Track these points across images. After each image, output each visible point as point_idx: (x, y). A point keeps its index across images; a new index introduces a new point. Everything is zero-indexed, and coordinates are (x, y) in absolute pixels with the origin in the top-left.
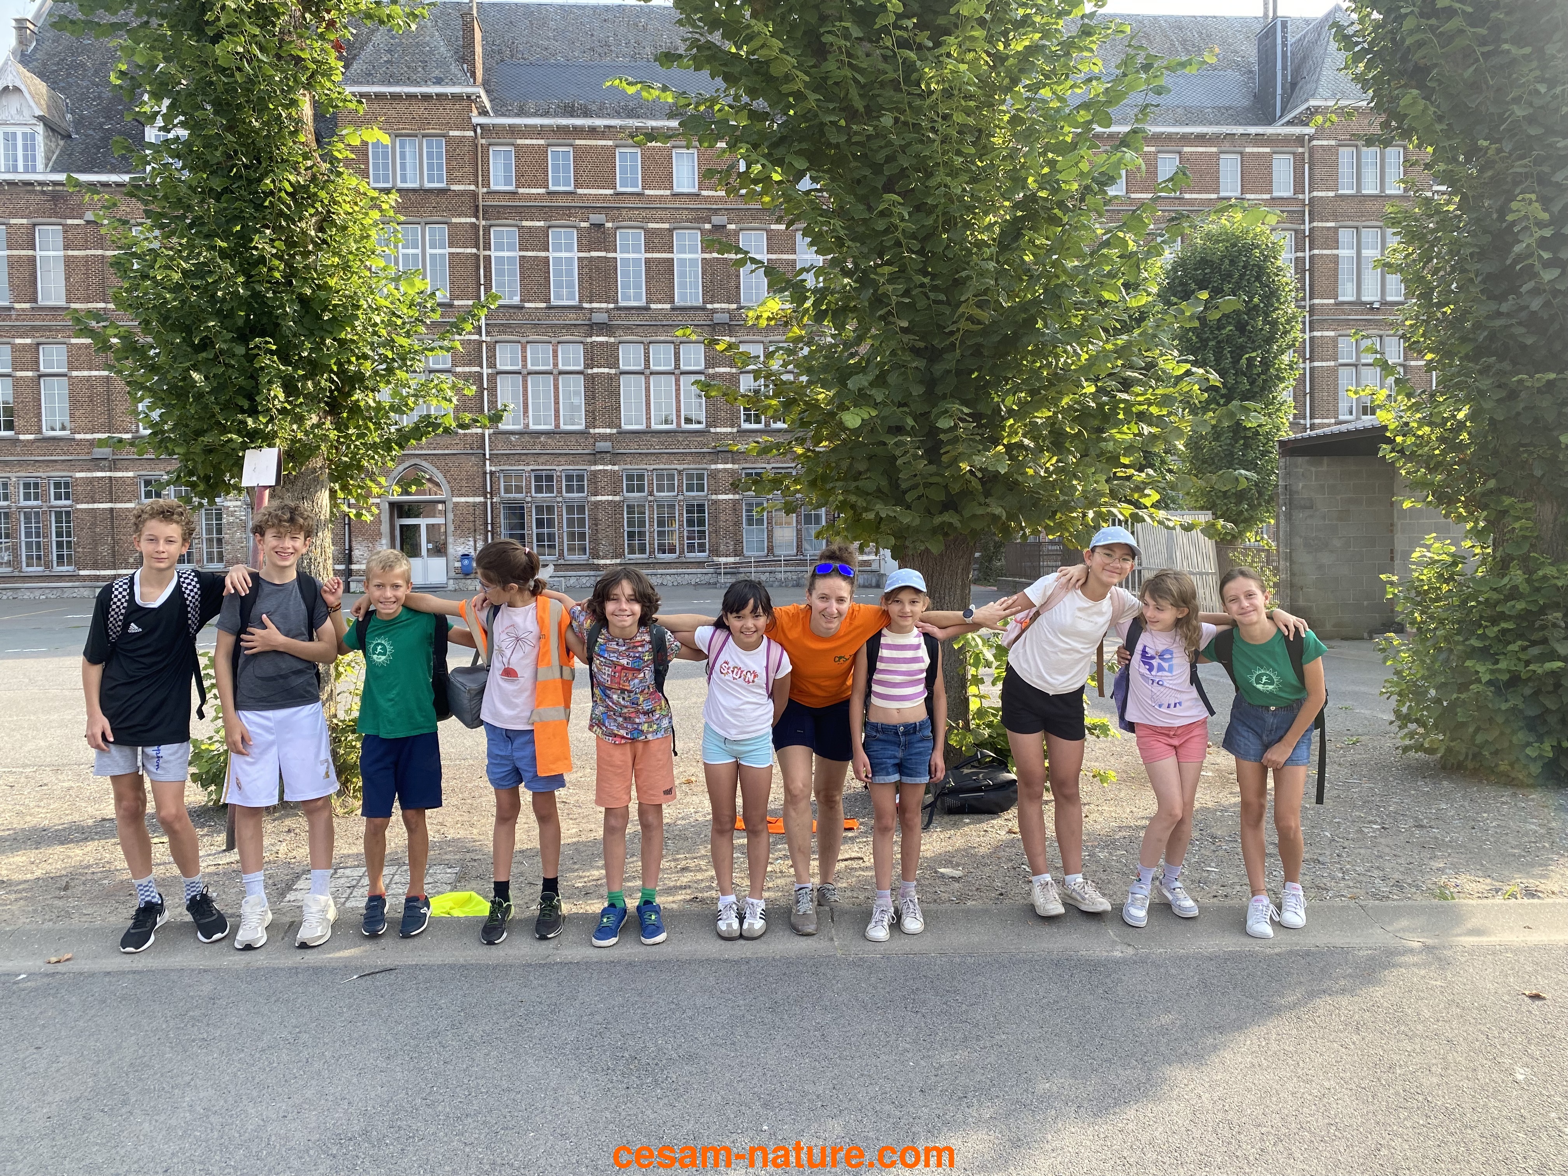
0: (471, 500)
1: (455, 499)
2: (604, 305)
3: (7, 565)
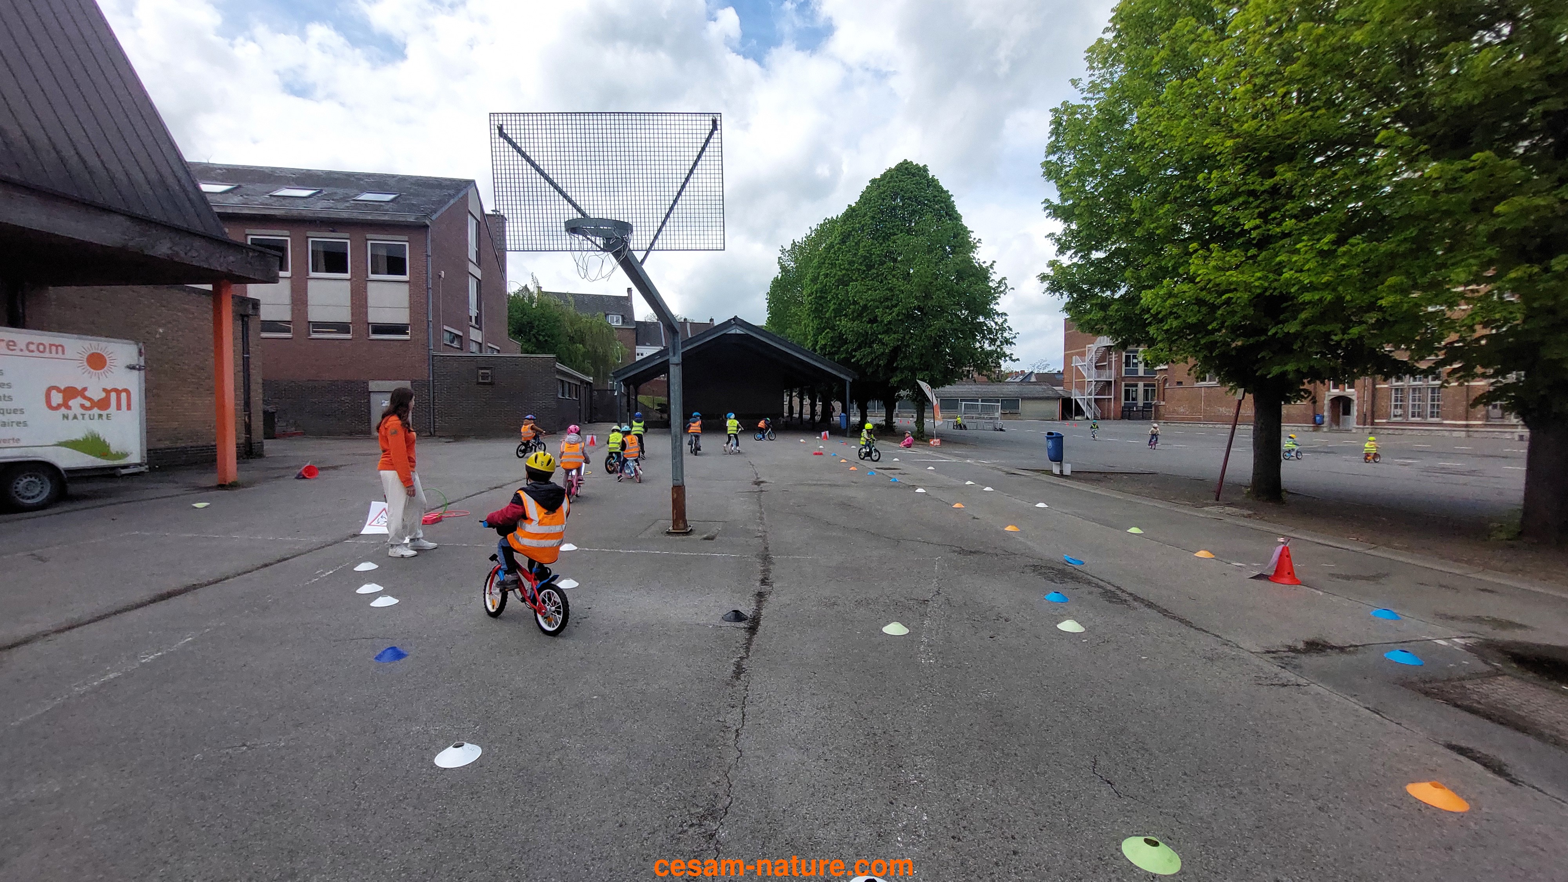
3: (1400, 416)
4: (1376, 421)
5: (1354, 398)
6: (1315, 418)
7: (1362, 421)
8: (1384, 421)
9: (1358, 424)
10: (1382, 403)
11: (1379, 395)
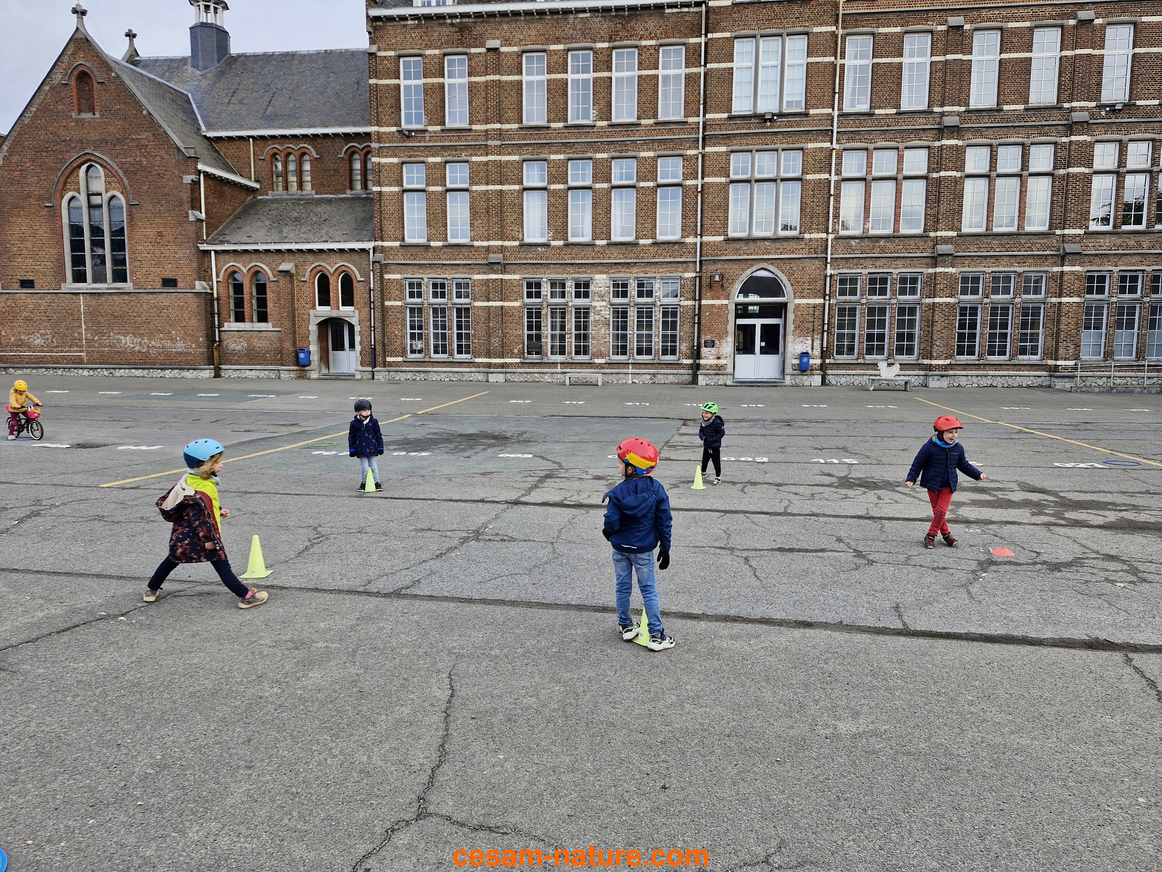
0: (812, 301)
1: (798, 301)
2: (956, 108)
3: (420, 352)
4: (389, 359)
5: (354, 321)
6: (297, 356)
7: (368, 359)
8: (400, 359)
9: (362, 364)
10: (394, 330)
11: (390, 318)
